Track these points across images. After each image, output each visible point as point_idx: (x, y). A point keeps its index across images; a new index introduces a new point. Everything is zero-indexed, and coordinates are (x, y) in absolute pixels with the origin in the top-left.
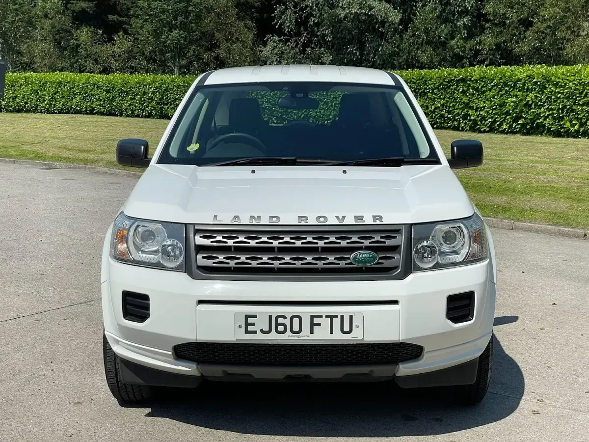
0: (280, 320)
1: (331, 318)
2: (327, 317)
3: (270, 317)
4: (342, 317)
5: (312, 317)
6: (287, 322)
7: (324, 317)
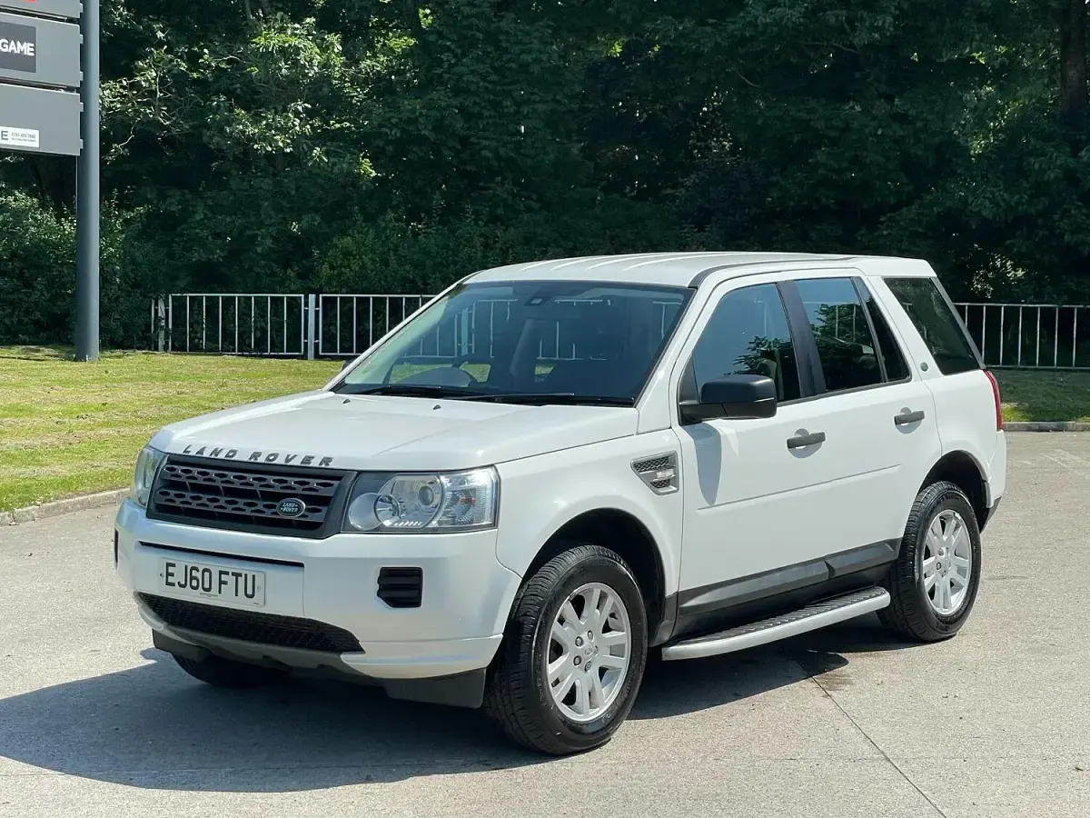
0: (194, 573)
1: (237, 575)
2: (233, 574)
3: (186, 567)
4: (246, 575)
5: (221, 573)
6: (199, 575)
7: (230, 574)
